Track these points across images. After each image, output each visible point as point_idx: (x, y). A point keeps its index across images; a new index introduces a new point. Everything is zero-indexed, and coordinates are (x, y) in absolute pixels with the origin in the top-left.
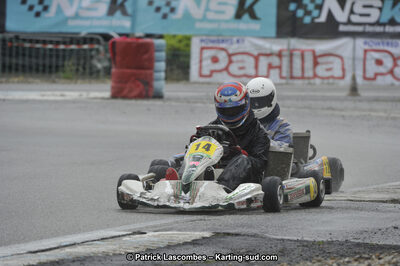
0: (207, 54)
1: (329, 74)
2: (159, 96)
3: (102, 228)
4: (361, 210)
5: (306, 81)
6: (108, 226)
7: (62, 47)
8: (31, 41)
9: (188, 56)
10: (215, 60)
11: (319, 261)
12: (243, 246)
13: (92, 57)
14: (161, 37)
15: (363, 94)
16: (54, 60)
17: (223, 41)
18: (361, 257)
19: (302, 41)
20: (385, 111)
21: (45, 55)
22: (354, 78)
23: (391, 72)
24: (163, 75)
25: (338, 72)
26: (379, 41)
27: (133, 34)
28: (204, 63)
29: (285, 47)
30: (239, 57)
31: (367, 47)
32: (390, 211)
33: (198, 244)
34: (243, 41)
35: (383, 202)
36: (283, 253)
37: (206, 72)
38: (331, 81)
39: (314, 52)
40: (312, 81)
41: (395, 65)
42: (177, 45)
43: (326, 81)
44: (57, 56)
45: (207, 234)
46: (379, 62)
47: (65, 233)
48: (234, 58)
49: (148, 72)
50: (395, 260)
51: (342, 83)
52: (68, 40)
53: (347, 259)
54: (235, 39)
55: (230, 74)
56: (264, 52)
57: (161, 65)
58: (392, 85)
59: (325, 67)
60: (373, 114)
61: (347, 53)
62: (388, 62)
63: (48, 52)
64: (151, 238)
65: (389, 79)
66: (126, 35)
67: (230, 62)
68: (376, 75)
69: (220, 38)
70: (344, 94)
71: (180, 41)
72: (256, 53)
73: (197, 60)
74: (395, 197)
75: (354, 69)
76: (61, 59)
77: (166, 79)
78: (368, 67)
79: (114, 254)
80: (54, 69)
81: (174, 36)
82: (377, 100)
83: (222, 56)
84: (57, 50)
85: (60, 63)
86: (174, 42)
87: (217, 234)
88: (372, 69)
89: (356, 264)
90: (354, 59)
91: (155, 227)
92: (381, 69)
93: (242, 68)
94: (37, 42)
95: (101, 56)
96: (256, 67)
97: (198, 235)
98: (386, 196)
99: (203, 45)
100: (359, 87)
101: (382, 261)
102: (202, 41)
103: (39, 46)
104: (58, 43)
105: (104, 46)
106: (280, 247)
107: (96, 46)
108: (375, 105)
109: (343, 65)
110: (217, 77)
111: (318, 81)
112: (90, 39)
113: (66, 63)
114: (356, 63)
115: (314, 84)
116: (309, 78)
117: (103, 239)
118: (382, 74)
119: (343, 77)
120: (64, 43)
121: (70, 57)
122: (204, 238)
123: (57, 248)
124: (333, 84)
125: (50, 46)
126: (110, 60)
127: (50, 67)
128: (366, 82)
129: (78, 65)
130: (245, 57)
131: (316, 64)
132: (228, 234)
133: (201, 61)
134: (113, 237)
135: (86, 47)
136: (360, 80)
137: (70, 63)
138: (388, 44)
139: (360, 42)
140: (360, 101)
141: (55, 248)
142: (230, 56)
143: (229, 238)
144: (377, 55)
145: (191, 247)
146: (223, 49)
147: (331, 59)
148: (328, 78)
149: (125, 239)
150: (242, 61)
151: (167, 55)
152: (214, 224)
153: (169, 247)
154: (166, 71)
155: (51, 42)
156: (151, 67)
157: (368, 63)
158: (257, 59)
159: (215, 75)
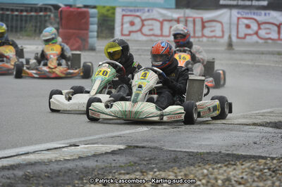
0: (127, 19)
1: (212, 34)
2: (93, 49)
3: (48, 142)
4: (232, 131)
5: (197, 39)
6: (53, 141)
7: (25, 14)
8: (2, 9)
9: (113, 21)
10: (132, 24)
11: (200, 166)
12: (147, 155)
13: (46, 21)
14: (95, 7)
15: (236, 48)
16: (19, 22)
17: (138, 11)
18: (229, 164)
19: (194, 11)
20: (252, 60)
21: (12, 19)
22: (230, 37)
23: (256, 33)
24: (95, 34)
25: (219, 33)
26: (248, 11)
27: (75, 5)
28: (125, 26)
29: (182, 15)
30: (150, 22)
31: (239, 16)
32: (251, 132)
33: (116, 154)
34: (152, 11)
35: (247, 125)
36: (175, 160)
37: (126, 32)
38: (214, 39)
39: (202, 19)
40: (201, 39)
41: (259, 28)
42: (106, 13)
43: (210, 39)
44: (21, 20)
45: (122, 147)
46: (248, 26)
47: (22, 145)
48: (146, 23)
49: (85, 32)
50: (253, 166)
51: (222, 41)
52: (29, 9)
53: (219, 165)
54: (146, 9)
55: (142, 33)
56: (166, 18)
57: (94, 27)
58: (257, 42)
59: (209, 29)
60: (243, 62)
61: (225, 19)
62: (254, 27)
63: (15, 17)
64: (83, 149)
65: (255, 38)
66: (70, 6)
67: (143, 25)
68: (246, 35)
69: (136, 9)
70: (223, 48)
71: (108, 10)
72: (161, 19)
73: (120, 24)
74: (255, 121)
75: (230, 32)
76: (24, 23)
77: (98, 37)
78: (240, 30)
79: (56, 161)
80: (19, 29)
81: (104, 7)
82: (246, 53)
83: (137, 21)
84: (22, 16)
85: (24, 25)
86: (104, 11)
87: (129, 147)
88: (243, 31)
89: (225, 168)
90: (230, 24)
91: (86, 141)
92: (249, 31)
93: (151, 30)
94: (7, 10)
95: (52, 21)
96: (161, 29)
97: (115, 147)
98: (250, 121)
99: (124, 13)
100: (233, 44)
101: (243, 167)
102: (123, 10)
103: (8, 13)
104: (22, 11)
105: (55, 13)
106: (173, 156)
107: (49, 13)
108: (245, 57)
109: (223, 28)
110: (134, 36)
111: (205, 39)
112: (45, 9)
113: (27, 25)
114: (232, 26)
115: (202, 41)
116: (198, 37)
117: (48, 150)
118: (250, 35)
119: (222, 37)
120: (26, 11)
121: (30, 21)
122: (120, 149)
123: (16, 155)
124: (215, 41)
125: (16, 13)
126: (58, 23)
127: (16, 28)
128: (239, 40)
129: (36, 27)
130: (154, 22)
131: (203, 27)
132: (137, 147)
133: (122, 25)
134: (56, 148)
135: (41, 14)
136: (234, 39)
137: (30, 25)
138: (254, 14)
139: (235, 12)
140: (234, 53)
141: (14, 156)
142: (143, 21)
143: (138, 150)
144: (246, 22)
145: (110, 155)
146: (138, 16)
147: (214, 24)
148: (212, 37)
149: (64, 149)
150: (152, 25)
151: (99, 20)
152: (127, 140)
153: (95, 156)
154: (98, 32)
155: (17, 10)
156: (87, 29)
157: (240, 26)
158: (162, 23)
159: (132, 34)
